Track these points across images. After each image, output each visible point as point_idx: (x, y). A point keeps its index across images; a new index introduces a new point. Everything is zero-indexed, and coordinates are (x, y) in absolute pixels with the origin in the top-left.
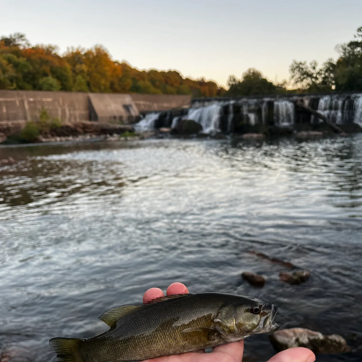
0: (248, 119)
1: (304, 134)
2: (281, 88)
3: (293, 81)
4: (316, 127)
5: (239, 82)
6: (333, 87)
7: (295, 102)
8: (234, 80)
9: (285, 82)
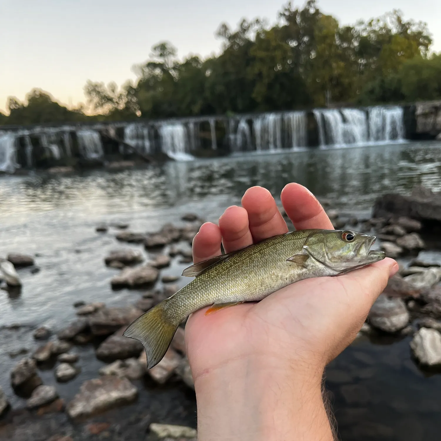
0: (51, 152)
1: (116, 165)
2: (79, 113)
3: (91, 106)
4: (127, 157)
5: (23, 105)
6: (139, 113)
7: (100, 132)
8: (16, 103)
9: (82, 107)
